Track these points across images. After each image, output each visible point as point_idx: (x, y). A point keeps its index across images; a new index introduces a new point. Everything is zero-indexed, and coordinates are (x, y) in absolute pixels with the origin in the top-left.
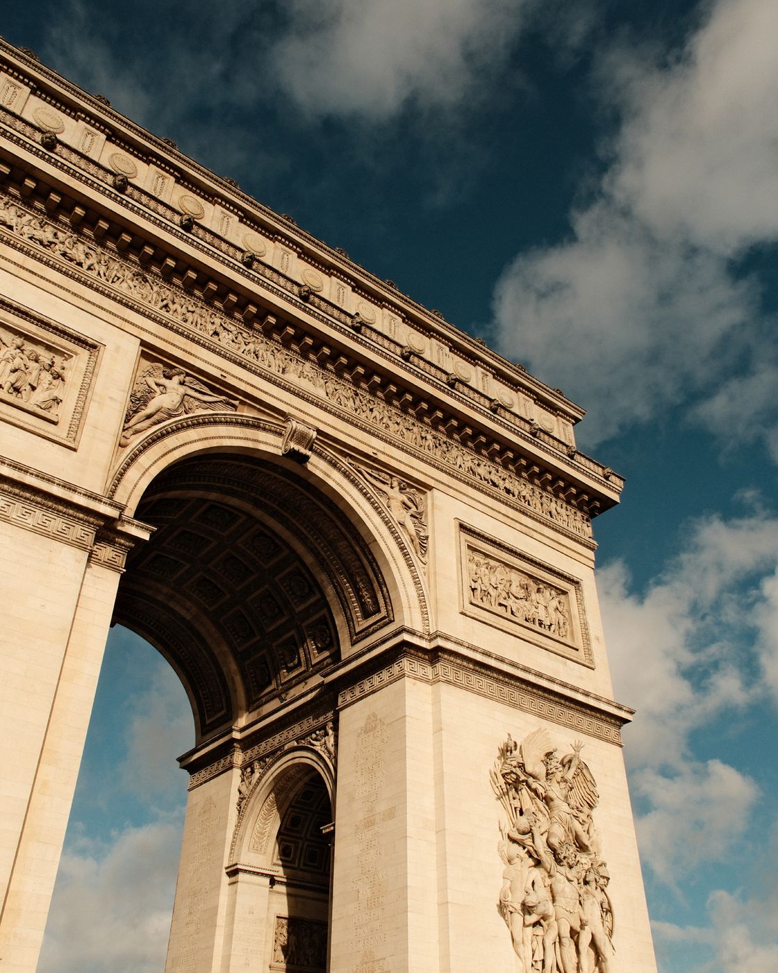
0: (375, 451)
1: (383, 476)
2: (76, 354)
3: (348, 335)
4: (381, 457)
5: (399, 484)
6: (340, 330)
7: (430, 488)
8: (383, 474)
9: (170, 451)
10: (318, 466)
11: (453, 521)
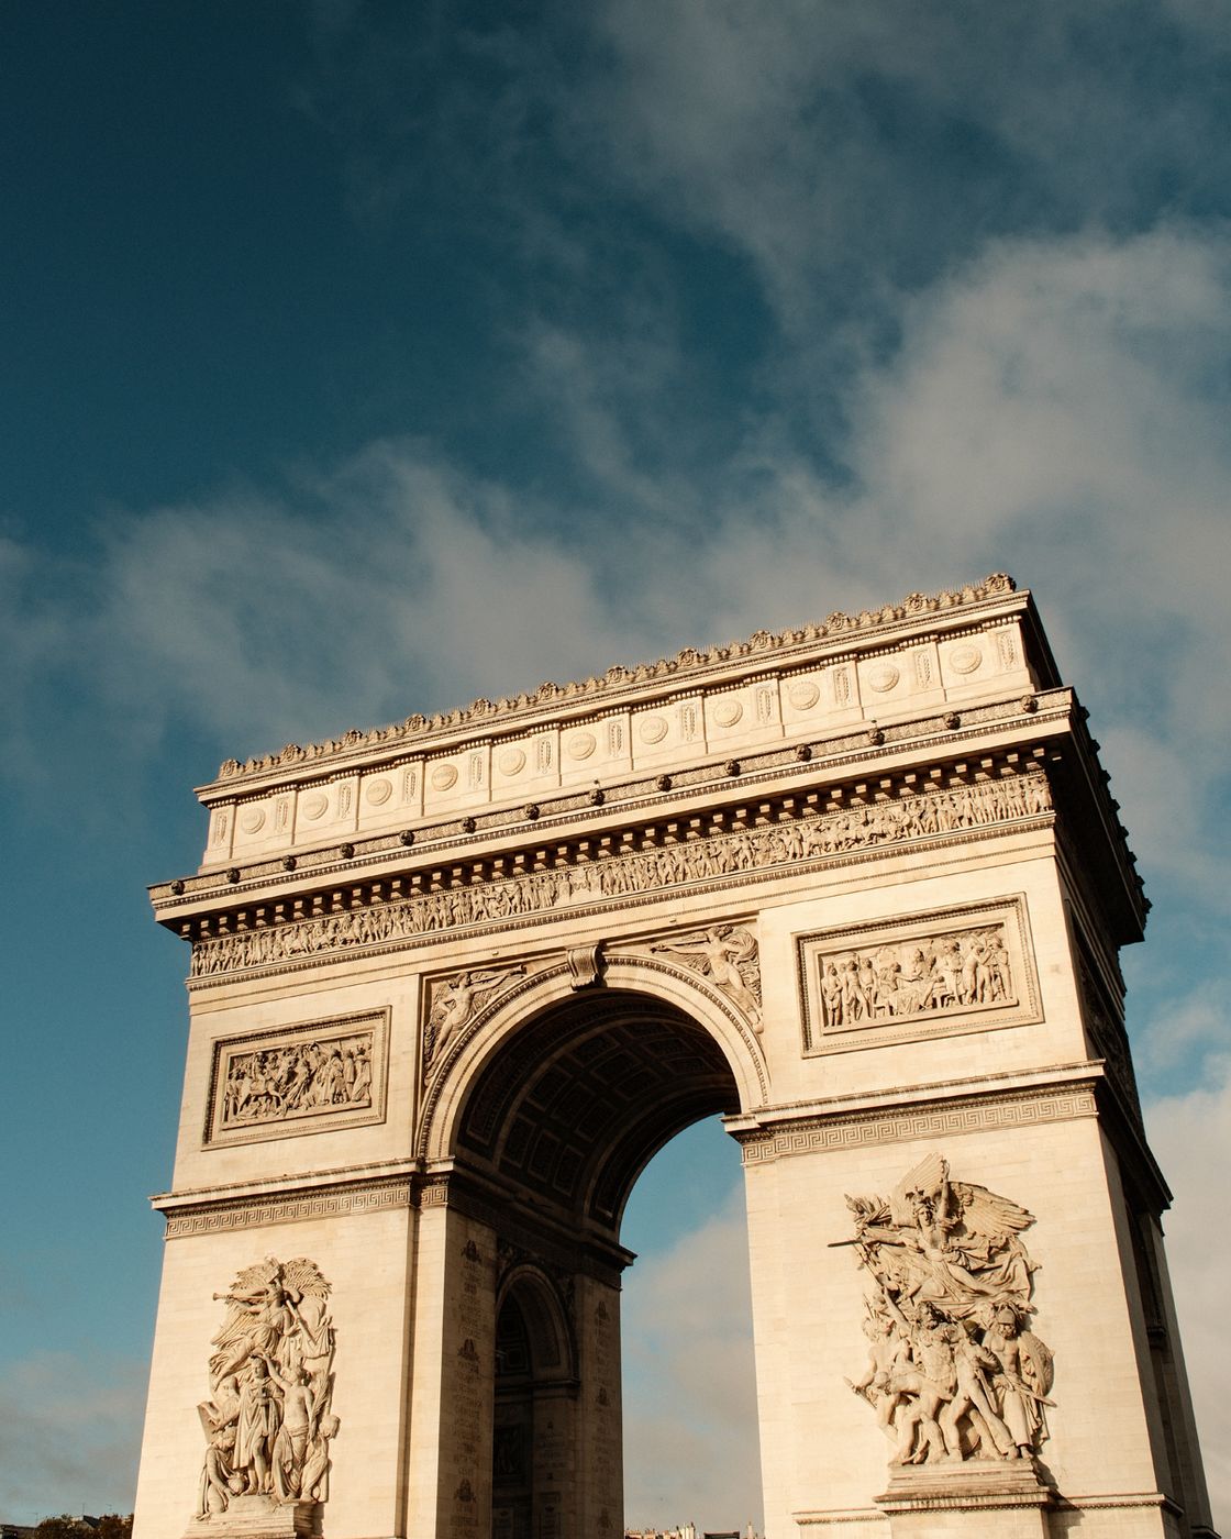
0: (672, 918)
1: (699, 936)
2: (374, 1028)
3: (593, 815)
4: (682, 920)
5: (716, 934)
6: (582, 817)
7: (755, 913)
8: (696, 933)
9: (470, 1063)
10: (617, 978)
11: (790, 936)
